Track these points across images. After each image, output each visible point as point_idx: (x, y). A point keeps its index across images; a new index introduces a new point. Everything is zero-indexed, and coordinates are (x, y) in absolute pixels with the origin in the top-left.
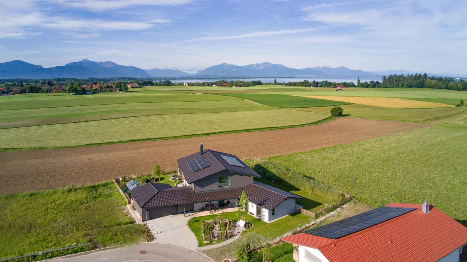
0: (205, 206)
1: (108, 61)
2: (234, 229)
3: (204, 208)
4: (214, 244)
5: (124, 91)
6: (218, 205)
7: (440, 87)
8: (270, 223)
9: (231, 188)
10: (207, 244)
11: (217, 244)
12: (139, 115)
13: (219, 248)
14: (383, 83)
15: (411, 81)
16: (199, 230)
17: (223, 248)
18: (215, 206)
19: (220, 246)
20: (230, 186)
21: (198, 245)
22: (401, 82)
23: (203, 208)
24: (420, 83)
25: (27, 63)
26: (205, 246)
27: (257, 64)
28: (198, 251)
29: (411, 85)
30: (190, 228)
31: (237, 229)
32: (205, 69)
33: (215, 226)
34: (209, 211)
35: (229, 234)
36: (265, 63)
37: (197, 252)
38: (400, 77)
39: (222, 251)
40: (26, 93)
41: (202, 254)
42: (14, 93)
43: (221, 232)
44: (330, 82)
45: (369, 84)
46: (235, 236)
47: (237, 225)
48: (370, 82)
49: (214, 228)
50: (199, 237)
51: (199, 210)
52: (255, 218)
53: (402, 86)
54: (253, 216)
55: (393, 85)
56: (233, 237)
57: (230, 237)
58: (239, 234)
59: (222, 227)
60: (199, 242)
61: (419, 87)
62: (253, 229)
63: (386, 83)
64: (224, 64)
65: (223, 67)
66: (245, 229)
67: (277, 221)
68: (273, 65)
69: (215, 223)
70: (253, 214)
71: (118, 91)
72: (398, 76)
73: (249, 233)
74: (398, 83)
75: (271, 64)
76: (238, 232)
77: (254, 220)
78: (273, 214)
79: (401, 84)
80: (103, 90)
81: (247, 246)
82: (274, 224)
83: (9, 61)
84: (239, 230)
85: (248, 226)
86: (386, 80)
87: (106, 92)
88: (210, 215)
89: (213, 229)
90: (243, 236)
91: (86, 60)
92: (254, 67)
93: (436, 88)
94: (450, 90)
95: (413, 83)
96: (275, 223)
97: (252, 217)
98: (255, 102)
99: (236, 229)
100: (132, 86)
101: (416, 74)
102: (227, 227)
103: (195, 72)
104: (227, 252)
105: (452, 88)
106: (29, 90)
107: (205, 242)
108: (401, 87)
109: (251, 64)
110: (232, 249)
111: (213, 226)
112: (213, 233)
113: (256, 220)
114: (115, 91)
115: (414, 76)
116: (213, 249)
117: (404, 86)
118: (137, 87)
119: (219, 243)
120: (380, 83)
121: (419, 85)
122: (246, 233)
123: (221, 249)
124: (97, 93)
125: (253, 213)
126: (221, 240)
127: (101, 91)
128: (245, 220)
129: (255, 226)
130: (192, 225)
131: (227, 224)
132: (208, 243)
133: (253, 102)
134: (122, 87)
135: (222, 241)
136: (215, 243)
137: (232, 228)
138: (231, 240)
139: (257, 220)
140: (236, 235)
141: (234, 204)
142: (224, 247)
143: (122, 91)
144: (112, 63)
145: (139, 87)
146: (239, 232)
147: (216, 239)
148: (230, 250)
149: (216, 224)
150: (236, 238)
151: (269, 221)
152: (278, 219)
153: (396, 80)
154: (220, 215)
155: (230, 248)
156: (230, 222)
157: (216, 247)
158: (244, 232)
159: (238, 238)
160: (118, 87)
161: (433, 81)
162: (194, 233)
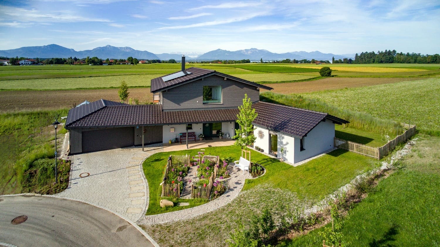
0: (181, 137)
1: (127, 47)
2: (229, 176)
3: (179, 140)
4: (182, 208)
5: (135, 64)
6: (201, 134)
7: (409, 62)
8: (298, 167)
9: (222, 106)
10: (167, 208)
11: (189, 210)
12: (140, 74)
13: (192, 222)
14: (355, 60)
15: (381, 57)
16: (160, 174)
17: (203, 222)
18: (197, 136)
19: (196, 215)
20: (222, 103)
21: (147, 209)
22: (373, 58)
23: (176, 139)
24: (390, 58)
25: (62, 47)
26: (162, 212)
27: (245, 50)
28: (140, 226)
29: (381, 61)
30: (144, 170)
31: (235, 175)
32: (204, 54)
33: (191, 169)
34: (186, 145)
35: (219, 186)
36: (252, 49)
37: (139, 229)
38: (370, 54)
39: (200, 231)
40: (53, 64)
41: (147, 237)
42: (43, 64)
43: (202, 180)
44: (308, 61)
45: (343, 61)
46: (231, 192)
47: (234, 169)
48: (344, 59)
49: (190, 173)
50: (155, 190)
51: (170, 142)
52: (266, 158)
53: (374, 62)
54: (262, 153)
55: (365, 61)
56: (227, 194)
57: (221, 193)
58: (239, 186)
59: (206, 170)
60: (152, 202)
61: (389, 63)
62: (267, 177)
63: (358, 60)
64: (219, 49)
65: (218, 52)
66: (250, 177)
67: (310, 163)
68: (259, 50)
69: (193, 163)
70: (263, 151)
71: (130, 64)
72: (369, 53)
73: (259, 185)
74: (369, 59)
75: (257, 49)
76: (237, 183)
77: (266, 161)
78: (302, 149)
79: (372, 60)
80: (117, 63)
81: (265, 220)
82: (306, 168)
83: (47, 45)
84: (238, 178)
85: (256, 171)
86: (358, 58)
87: (120, 64)
88: (186, 150)
89: (186, 175)
90: (249, 192)
91: (109, 45)
92: (243, 52)
93: (405, 63)
94: (419, 63)
95: (383, 59)
96: (309, 167)
97: (261, 155)
98: (246, 69)
99: (233, 175)
100: (143, 62)
101: (386, 50)
102: (215, 171)
103: (196, 56)
104: (212, 235)
105: (420, 62)
106: (56, 61)
107: (164, 202)
108: (372, 63)
109: (241, 50)
110: (223, 227)
111: (189, 168)
112: (186, 182)
113: (268, 161)
114: (128, 64)
115: (384, 53)
116: (178, 224)
117: (375, 62)
118: (147, 63)
119: (195, 206)
120: (353, 61)
121: (389, 60)
122: (253, 184)
123: (198, 224)
124: (112, 65)
125: (262, 148)
126: (199, 199)
127: (115, 63)
128: (251, 160)
129: (270, 170)
130: (150, 165)
131: (214, 164)
132: (169, 207)
133: (244, 70)
134: (133, 61)
135: (201, 201)
136: (186, 207)
137: (224, 173)
138: (222, 202)
139: (271, 161)
140: (232, 190)
141: (228, 135)
142: (205, 217)
143: (134, 64)
144: (130, 48)
145: (148, 63)
146: (239, 182)
147: (189, 197)
148: (220, 228)
149: (193, 165)
150: (234, 195)
151: (295, 162)
152: (311, 159)
153: (368, 57)
154: (204, 150)
155: (218, 222)
156: (220, 161)
157: (185, 218)
158: (249, 182)
159: (237, 195)
160: (130, 61)
161: (402, 56)
162: (149, 181)
